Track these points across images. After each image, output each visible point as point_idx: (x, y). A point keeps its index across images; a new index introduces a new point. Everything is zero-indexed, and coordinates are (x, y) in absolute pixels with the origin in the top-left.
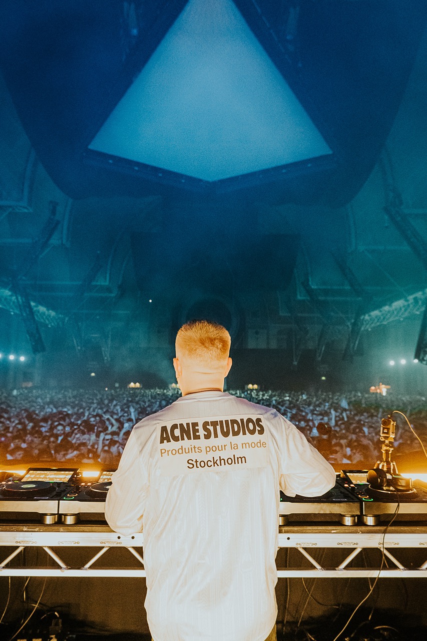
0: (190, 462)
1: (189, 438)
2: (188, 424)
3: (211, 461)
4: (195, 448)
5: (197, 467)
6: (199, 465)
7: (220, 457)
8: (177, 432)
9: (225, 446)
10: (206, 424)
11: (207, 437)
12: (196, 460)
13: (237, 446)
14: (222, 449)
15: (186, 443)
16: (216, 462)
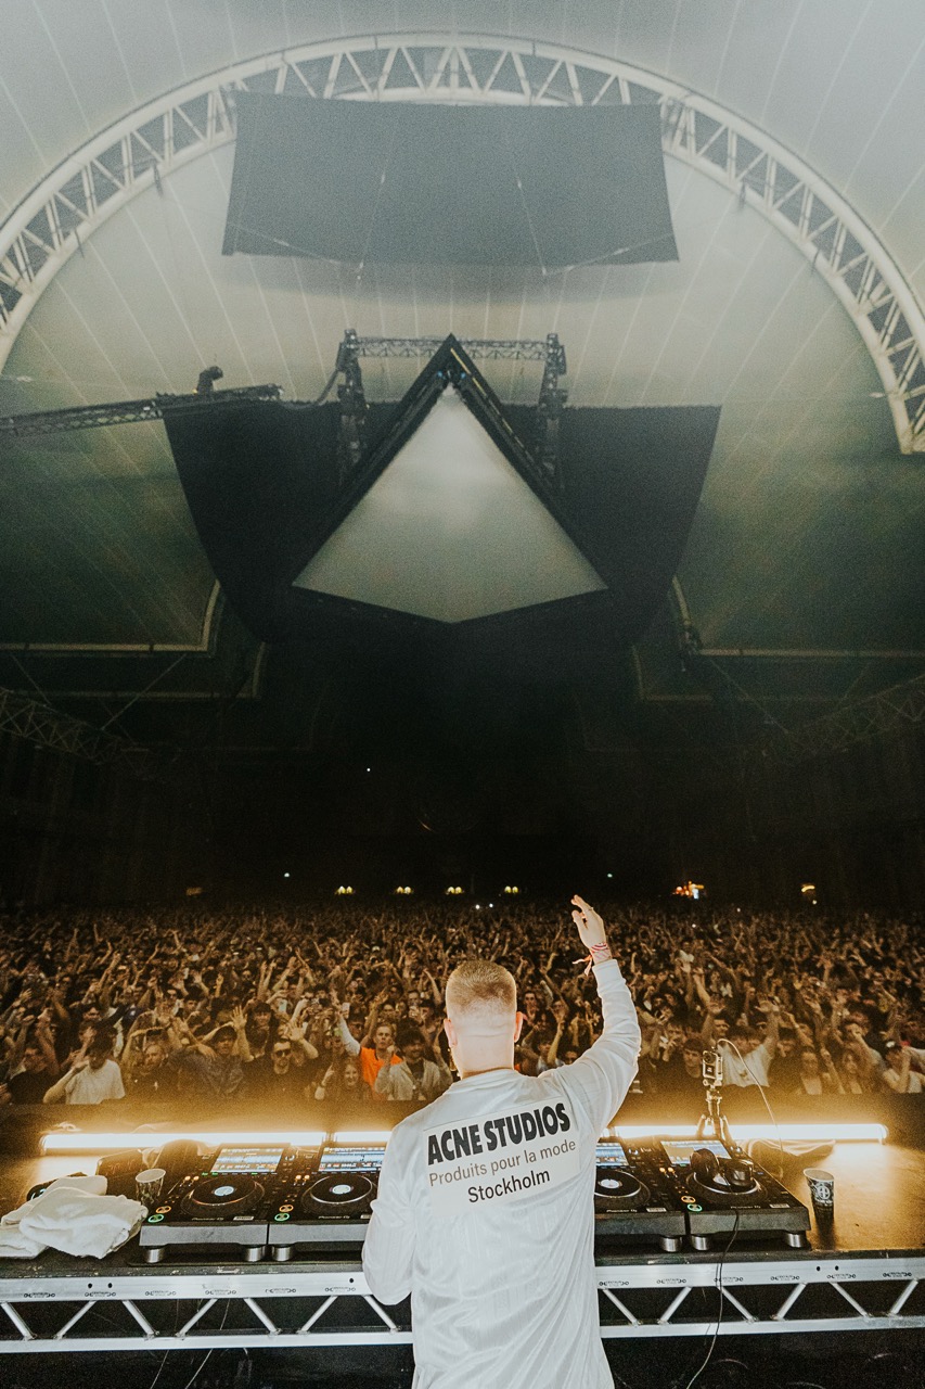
0: (472, 1191)
1: (468, 1153)
2: (464, 1130)
3: (501, 1186)
4: (476, 1167)
5: (483, 1199)
6: (484, 1196)
7: (512, 1177)
8: (451, 1146)
9: (517, 1158)
10: (488, 1125)
11: (492, 1146)
12: (480, 1187)
13: (534, 1156)
14: (514, 1165)
15: (465, 1161)
16: (507, 1186)
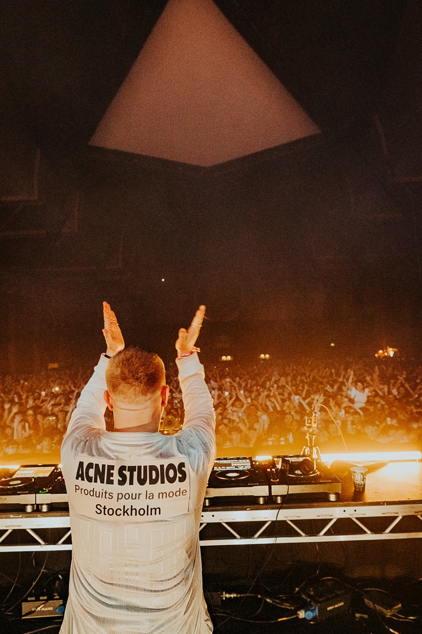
0: (99, 507)
1: (102, 482)
2: (104, 466)
3: (121, 510)
4: (106, 493)
5: (105, 514)
6: (106, 512)
7: (132, 506)
8: (92, 473)
9: (139, 495)
10: (123, 468)
11: (122, 483)
12: (105, 506)
13: (153, 496)
14: (135, 498)
15: (98, 486)
16: (126, 512)
